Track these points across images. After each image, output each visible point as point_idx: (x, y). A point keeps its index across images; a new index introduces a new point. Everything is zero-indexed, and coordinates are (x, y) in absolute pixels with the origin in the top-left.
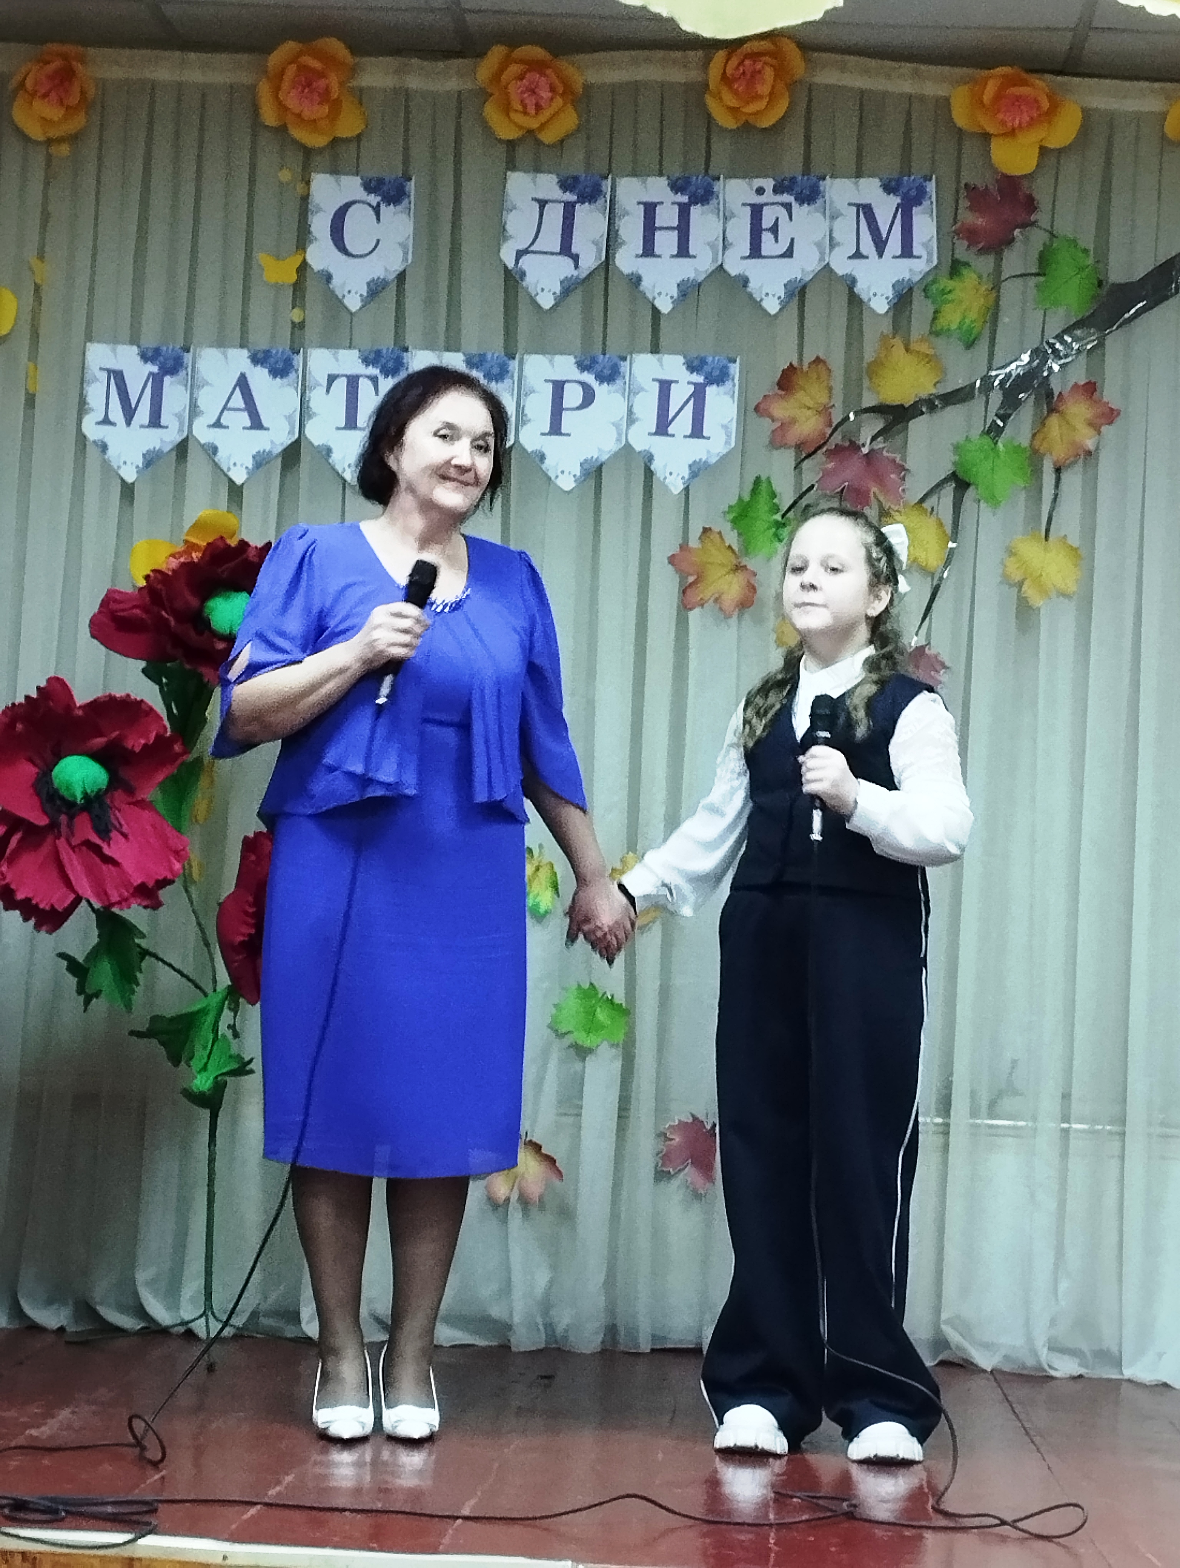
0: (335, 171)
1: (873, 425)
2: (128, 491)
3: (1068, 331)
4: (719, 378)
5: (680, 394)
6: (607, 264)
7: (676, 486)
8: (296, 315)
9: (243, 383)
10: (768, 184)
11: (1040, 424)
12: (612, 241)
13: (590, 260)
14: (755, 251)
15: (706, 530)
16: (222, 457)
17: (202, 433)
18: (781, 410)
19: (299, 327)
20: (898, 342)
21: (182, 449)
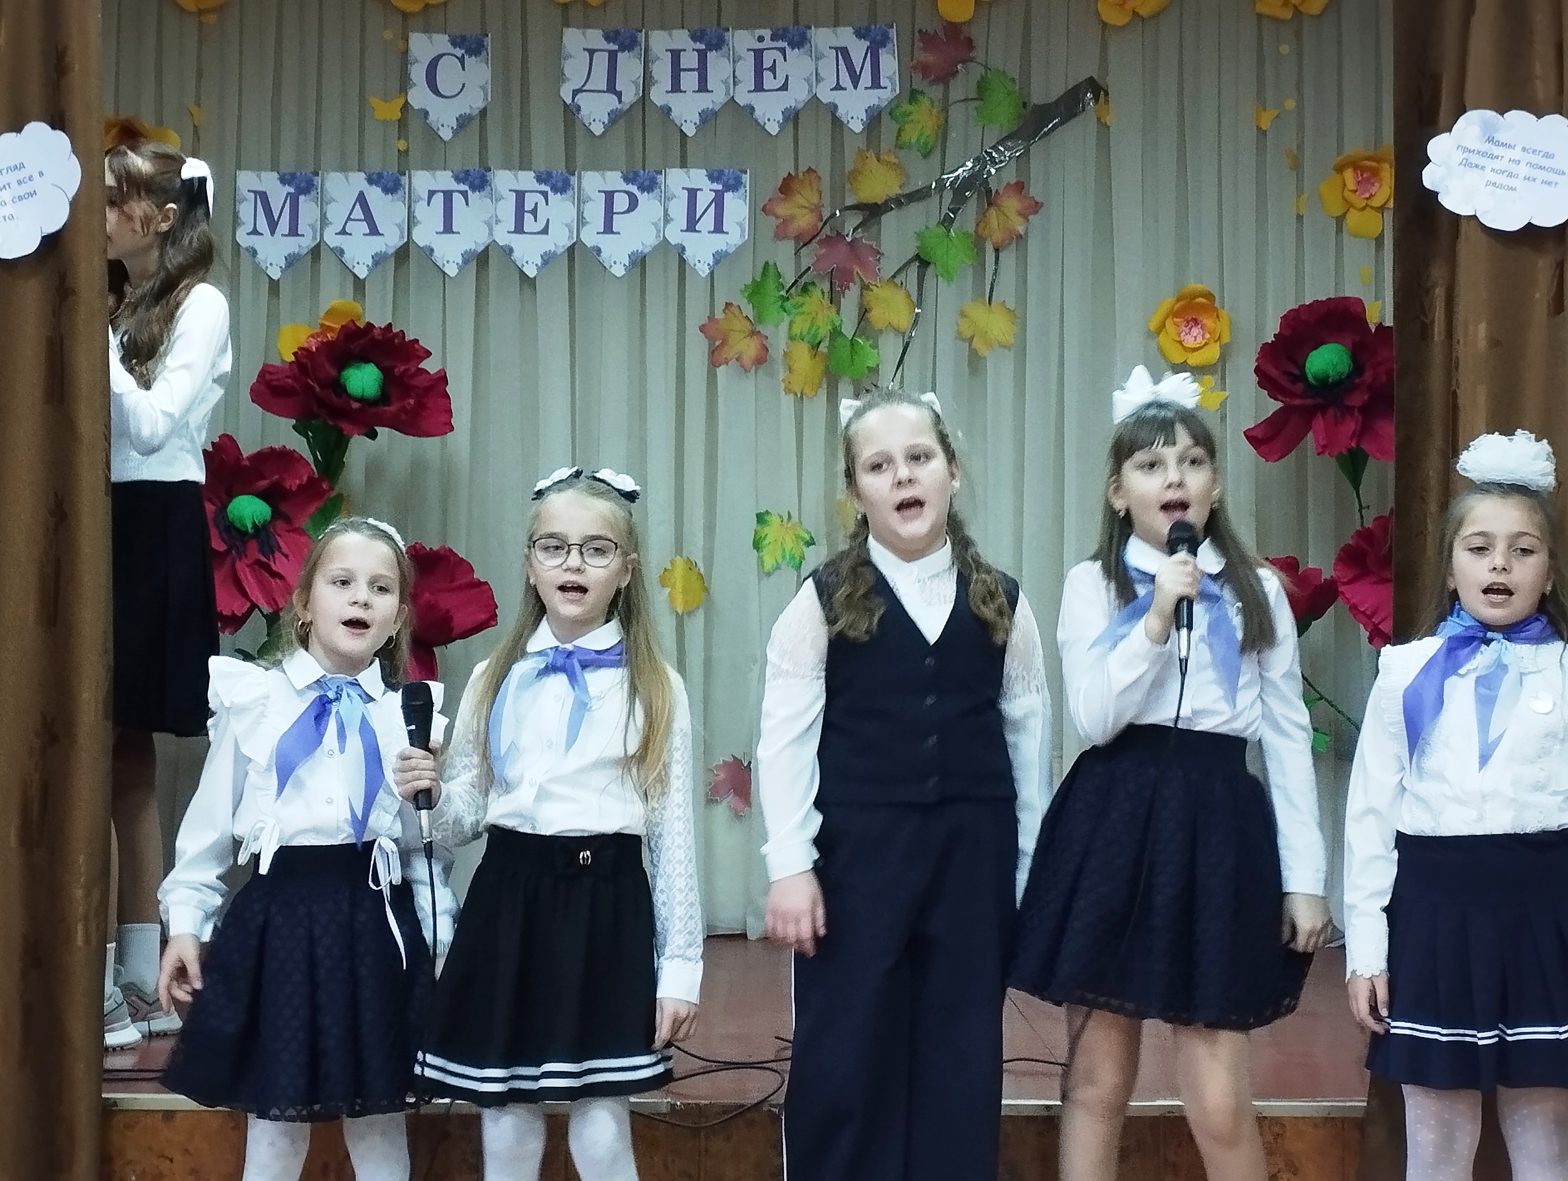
0: (427, 30)
1: (853, 220)
2: (274, 286)
3: (1001, 142)
4: (734, 185)
5: (704, 199)
6: (644, 100)
7: (704, 271)
8: (402, 145)
9: (361, 199)
10: (767, 33)
11: (982, 216)
12: (648, 80)
13: (630, 96)
14: (759, 87)
15: (728, 305)
16: (347, 257)
17: (332, 239)
18: (783, 209)
19: (403, 154)
20: (871, 155)
21: (316, 252)
